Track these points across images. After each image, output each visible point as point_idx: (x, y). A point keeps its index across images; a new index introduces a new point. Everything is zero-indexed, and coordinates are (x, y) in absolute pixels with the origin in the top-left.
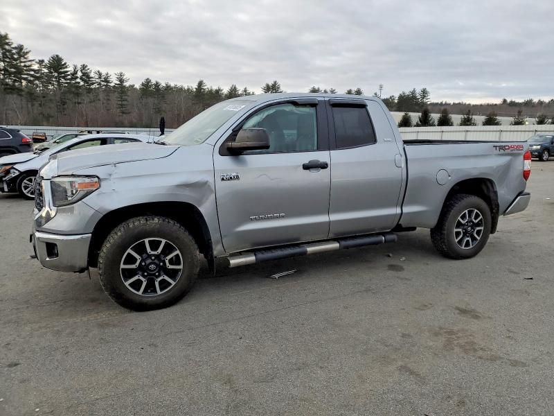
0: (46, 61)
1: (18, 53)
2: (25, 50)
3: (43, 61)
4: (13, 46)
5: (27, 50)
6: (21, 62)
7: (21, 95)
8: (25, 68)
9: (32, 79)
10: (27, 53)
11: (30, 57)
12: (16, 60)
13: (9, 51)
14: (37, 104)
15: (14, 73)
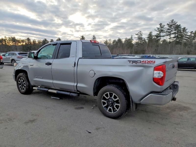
0: (194, 32)
1: (183, 30)
2: (186, 29)
3: (192, 32)
4: (182, 28)
5: (187, 29)
6: (184, 33)
7: (181, 45)
8: (184, 35)
9: (187, 39)
10: (186, 30)
11: (187, 31)
12: (182, 33)
13: (180, 30)
14: (187, 47)
15: (180, 37)
